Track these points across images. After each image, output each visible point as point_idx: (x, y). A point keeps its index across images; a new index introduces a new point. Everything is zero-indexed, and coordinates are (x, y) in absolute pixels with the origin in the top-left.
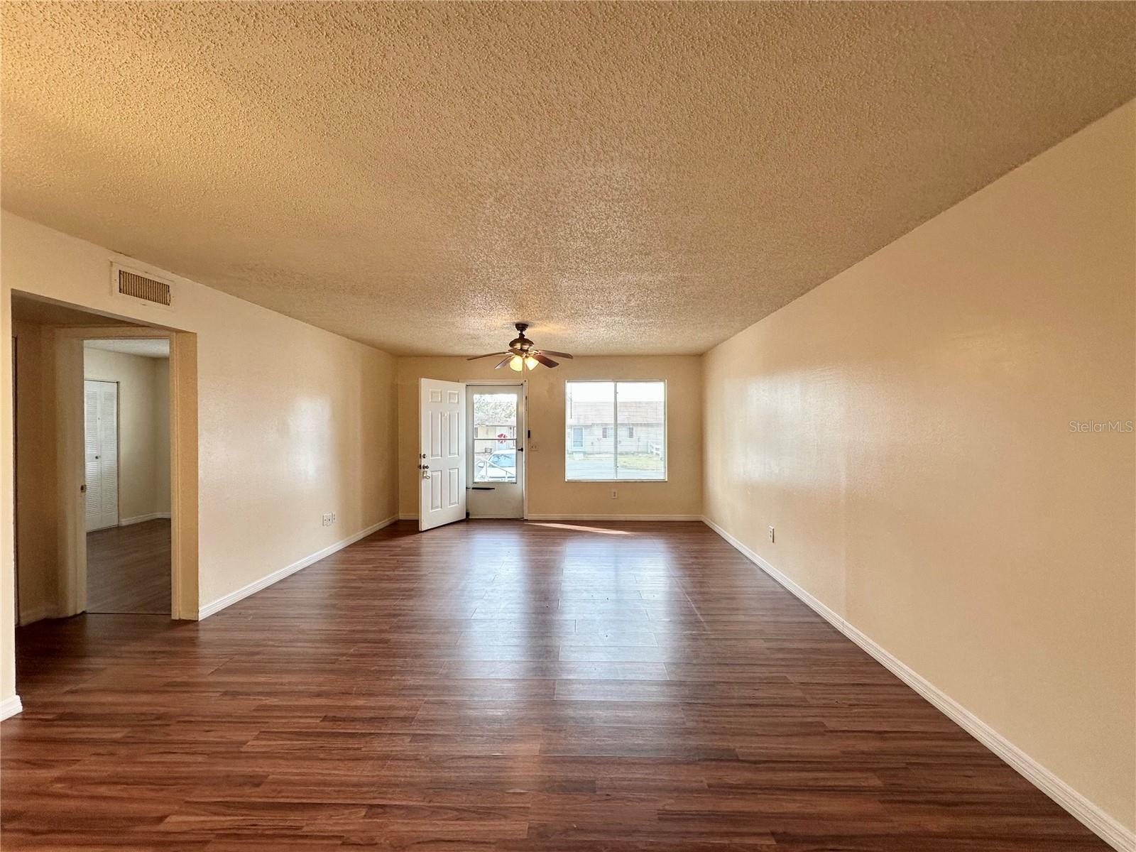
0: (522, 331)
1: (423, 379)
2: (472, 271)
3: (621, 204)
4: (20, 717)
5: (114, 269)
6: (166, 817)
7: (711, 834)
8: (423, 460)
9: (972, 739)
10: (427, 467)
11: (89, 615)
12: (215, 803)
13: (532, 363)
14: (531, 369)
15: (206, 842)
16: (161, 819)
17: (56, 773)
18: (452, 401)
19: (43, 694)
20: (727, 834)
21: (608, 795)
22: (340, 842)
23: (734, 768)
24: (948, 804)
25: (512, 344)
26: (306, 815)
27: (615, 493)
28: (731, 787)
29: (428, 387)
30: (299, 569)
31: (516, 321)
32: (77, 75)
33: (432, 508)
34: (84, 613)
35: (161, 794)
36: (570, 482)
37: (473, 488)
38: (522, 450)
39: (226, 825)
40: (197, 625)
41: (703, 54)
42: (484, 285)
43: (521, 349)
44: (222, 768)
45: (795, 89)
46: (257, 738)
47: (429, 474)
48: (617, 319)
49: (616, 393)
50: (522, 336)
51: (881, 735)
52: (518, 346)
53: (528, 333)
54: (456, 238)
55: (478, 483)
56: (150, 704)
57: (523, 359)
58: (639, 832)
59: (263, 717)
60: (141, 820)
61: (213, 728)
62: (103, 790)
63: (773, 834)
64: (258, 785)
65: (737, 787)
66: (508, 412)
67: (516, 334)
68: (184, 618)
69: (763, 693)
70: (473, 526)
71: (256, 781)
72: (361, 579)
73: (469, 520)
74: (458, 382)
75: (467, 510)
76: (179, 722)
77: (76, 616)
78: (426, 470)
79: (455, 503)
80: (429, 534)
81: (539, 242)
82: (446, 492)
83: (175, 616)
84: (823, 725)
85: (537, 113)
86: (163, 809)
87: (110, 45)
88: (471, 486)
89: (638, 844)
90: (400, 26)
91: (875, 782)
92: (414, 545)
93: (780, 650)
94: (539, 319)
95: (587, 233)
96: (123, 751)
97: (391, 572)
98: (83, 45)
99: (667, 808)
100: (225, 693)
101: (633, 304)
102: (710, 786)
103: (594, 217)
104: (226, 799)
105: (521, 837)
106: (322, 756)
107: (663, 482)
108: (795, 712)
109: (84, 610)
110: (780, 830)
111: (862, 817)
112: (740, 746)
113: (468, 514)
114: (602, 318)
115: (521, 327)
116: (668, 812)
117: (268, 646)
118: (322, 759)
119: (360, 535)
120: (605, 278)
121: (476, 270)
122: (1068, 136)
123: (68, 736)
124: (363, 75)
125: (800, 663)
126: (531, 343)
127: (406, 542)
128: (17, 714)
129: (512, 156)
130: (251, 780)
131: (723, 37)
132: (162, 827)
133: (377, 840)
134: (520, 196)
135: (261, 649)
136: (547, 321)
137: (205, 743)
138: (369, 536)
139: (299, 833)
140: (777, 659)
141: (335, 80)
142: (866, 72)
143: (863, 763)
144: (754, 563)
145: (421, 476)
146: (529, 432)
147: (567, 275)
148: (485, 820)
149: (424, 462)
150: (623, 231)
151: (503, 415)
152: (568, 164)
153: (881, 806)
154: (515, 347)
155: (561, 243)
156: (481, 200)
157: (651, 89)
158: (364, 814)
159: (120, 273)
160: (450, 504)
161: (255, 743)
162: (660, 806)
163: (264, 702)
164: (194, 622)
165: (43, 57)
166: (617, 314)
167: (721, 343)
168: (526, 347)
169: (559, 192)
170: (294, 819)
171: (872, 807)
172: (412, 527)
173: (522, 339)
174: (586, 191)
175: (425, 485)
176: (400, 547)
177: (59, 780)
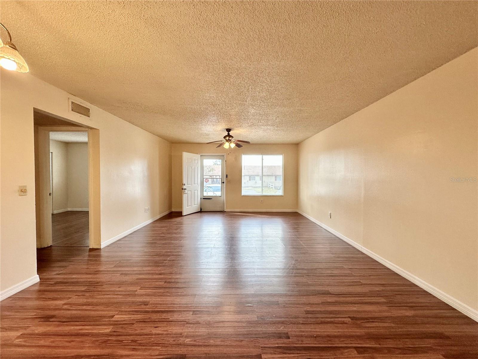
0: (229, 132)
1: (184, 152)
2: (216, 105)
3: (286, 78)
4: (39, 283)
5: (70, 101)
6: (114, 316)
7: (327, 318)
8: (184, 186)
9: (417, 286)
10: (186, 189)
11: (53, 247)
12: (133, 311)
13: (233, 145)
14: (232, 148)
15: (133, 324)
16: (113, 316)
17: (62, 302)
18: (195, 162)
19: (46, 275)
20: (332, 318)
21: (284, 306)
22: (186, 323)
23: (330, 297)
24: (412, 307)
25: (225, 137)
26: (170, 314)
27: (262, 200)
28: (329, 302)
29: (186, 156)
30: (136, 230)
31: (227, 128)
32: (87, 18)
33: (187, 206)
34: (51, 246)
35: (108, 309)
36: (243, 196)
37: (203, 199)
38: (224, 183)
39: (139, 318)
40: (101, 250)
41: (336, 18)
42: (219, 111)
43: (229, 139)
44: (130, 299)
45: (366, 33)
46: (140, 289)
47: (186, 192)
48: (269, 127)
49: (262, 159)
50: (229, 134)
51: (383, 285)
52: (227, 138)
53: (231, 133)
54: (215, 91)
55: (205, 196)
56: (92, 278)
57: (229, 144)
58: (299, 317)
59: (142, 282)
60: (104, 317)
61: (121, 286)
62: (84, 307)
63: (349, 317)
64: (147, 305)
65: (333, 302)
66: (210, 169)
67: (226, 133)
68: (95, 248)
69: (336, 272)
70: (202, 214)
71: (146, 304)
72: (163, 233)
73: (201, 211)
74: (197, 154)
75: (201, 208)
76: (106, 284)
77: (48, 247)
78: (185, 190)
79: (196, 204)
80: (186, 216)
81: (248, 93)
82: (193, 199)
83: (91, 247)
84: (361, 282)
85: (265, 39)
86: (111, 313)
87: (105, 6)
88: (202, 197)
89: (300, 321)
90: (224, 3)
91: (383, 300)
92: (181, 221)
93: (338, 257)
94: (236, 127)
95: (268, 90)
96: (87, 294)
97: (175, 231)
98: (94, 6)
99: (308, 310)
100: (122, 274)
101: (277, 121)
102: (322, 302)
103: (273, 83)
104: (136, 310)
105: (255, 320)
106: (169, 295)
107: (282, 196)
108: (349, 278)
109: (51, 245)
110: (352, 316)
111: (380, 312)
112: (331, 289)
113: (201, 209)
114: (263, 127)
115: (229, 130)
116: (308, 311)
117: (133, 257)
118: (169, 296)
119: (158, 217)
120: (269, 109)
121: (218, 105)
122: (462, 55)
123: (63, 289)
124: (202, 22)
125: (347, 262)
126: (232, 137)
127: (178, 219)
128: (38, 282)
129: (249, 57)
130: (144, 303)
131: (345, 12)
132: (113, 319)
133: (200, 322)
134: (247, 73)
135: (131, 258)
136: (240, 128)
137: (120, 291)
138: (161, 217)
139: (168, 320)
140: (339, 260)
141: (190, 23)
142: (394, 27)
143: (378, 294)
144: (321, 227)
145: (183, 192)
146: (227, 175)
147: (255, 108)
148: (239, 315)
149: (184, 187)
150: (283, 89)
151: (208, 170)
152: (270, 61)
153: (387, 308)
154: (226, 138)
155: (256, 94)
156: (231, 75)
157: (312, 31)
158: (192, 313)
159: (72, 103)
160: (194, 205)
161: (140, 291)
162: (305, 309)
163: (139, 277)
164: (100, 249)
165: (76, 10)
166: (269, 125)
167: (307, 139)
168: (230, 139)
169: (263, 72)
170: (164, 316)
171: (385, 308)
172: (179, 214)
173: (229, 135)
174: (273, 72)
175: (185, 197)
176: (176, 221)
177: (65, 304)
